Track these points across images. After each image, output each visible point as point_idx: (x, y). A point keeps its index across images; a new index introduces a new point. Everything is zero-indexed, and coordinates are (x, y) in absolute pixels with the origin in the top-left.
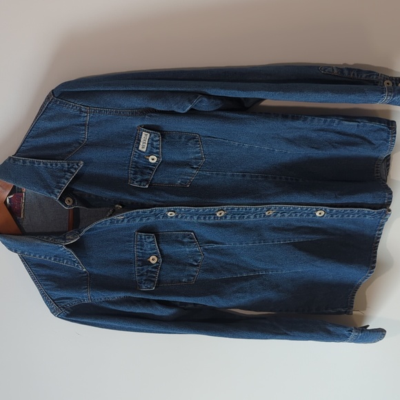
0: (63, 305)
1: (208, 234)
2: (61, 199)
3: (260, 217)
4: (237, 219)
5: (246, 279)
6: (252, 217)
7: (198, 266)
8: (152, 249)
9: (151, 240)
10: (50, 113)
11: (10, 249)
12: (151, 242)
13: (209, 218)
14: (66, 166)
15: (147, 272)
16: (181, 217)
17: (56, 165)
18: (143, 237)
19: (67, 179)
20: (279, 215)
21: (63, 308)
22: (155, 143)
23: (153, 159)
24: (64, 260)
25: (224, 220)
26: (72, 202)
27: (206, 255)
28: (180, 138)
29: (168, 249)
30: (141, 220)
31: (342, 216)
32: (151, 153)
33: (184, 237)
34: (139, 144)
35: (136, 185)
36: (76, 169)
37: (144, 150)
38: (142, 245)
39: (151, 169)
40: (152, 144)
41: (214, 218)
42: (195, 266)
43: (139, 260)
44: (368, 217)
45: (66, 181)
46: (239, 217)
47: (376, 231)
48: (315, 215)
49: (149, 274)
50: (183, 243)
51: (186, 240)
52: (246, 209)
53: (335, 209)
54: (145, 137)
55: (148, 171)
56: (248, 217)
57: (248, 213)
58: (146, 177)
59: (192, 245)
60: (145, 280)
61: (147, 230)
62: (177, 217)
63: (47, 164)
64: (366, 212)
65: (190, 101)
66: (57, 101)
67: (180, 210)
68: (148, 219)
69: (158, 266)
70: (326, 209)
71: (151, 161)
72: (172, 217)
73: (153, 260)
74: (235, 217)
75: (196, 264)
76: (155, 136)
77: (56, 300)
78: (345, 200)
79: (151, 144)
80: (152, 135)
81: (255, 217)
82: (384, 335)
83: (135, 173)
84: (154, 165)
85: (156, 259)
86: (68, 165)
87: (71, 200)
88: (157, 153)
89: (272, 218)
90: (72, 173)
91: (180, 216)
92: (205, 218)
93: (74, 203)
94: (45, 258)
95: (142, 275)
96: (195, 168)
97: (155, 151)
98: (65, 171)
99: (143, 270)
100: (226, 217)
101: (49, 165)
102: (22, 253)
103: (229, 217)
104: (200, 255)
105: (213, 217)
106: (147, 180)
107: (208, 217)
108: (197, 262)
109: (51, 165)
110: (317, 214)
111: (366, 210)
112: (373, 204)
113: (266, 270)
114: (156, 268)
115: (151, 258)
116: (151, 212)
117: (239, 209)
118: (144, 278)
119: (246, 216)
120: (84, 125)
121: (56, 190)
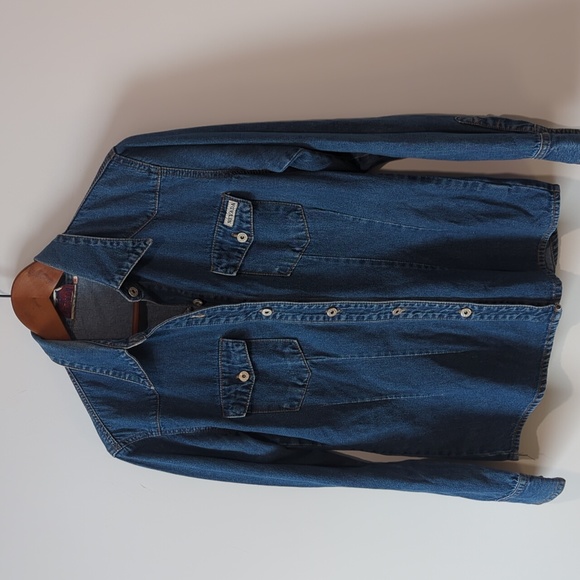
0: (123, 439)
1: (316, 342)
2: (124, 289)
3: (386, 317)
4: (354, 321)
5: (370, 405)
6: (374, 317)
7: (303, 386)
8: (242, 362)
9: (241, 348)
10: (111, 176)
11: (56, 360)
12: (240, 352)
13: (318, 318)
14: (131, 245)
15: (236, 393)
16: (281, 317)
17: (118, 244)
18: (230, 345)
19: (132, 262)
20: (411, 315)
21: (125, 443)
22: (244, 215)
23: (242, 238)
24: (125, 374)
25: (336, 322)
26: (137, 294)
27: (315, 371)
28: (277, 209)
29: (264, 363)
30: (227, 320)
31: (496, 317)
32: (240, 229)
33: (285, 346)
34: (224, 217)
35: (220, 272)
36: (143, 249)
37: (231, 225)
38: (229, 357)
39: (240, 252)
40: (241, 217)
41: (324, 318)
42: (300, 386)
43: (225, 378)
44: (531, 318)
45: (130, 264)
46: (358, 318)
47: (544, 340)
48: (459, 316)
49: (238, 396)
50: (283, 355)
51: (287, 350)
52: (366, 306)
53: (485, 306)
54: (232, 206)
55: (236, 254)
56: (370, 318)
57: (369, 311)
58: (234, 262)
59: (295, 357)
60: (233, 404)
61: (236, 335)
62: (274, 316)
63: (105, 243)
64: (528, 310)
65: (289, 156)
66: (120, 159)
67: (279, 306)
68: (237, 319)
69: (250, 385)
70: (473, 307)
71: (239, 240)
72: (268, 317)
73: (244, 377)
74: (352, 318)
75: (301, 384)
76: (245, 206)
77: (115, 432)
78: (498, 293)
79: (239, 217)
80: (241, 204)
81: (379, 317)
82: (563, 485)
83: (220, 257)
84: (244, 245)
85: (248, 376)
86: (134, 244)
87: (136, 290)
88: (248, 229)
89: (401, 320)
90: (138, 254)
91: (278, 316)
92: (311, 318)
93: (139, 295)
94: (101, 371)
95: (229, 397)
96: (298, 252)
97: (245, 226)
98: (129, 252)
99: (229, 390)
100: (339, 318)
101: (108, 244)
102: (72, 365)
103: (344, 317)
104: (307, 372)
105: (322, 317)
106: (234, 266)
107: (315, 316)
108: (302, 381)
109: (111, 244)
110: (463, 314)
111: (528, 307)
112: (535, 299)
113: (396, 394)
114: (248, 387)
115: (241, 374)
116: (240, 309)
117: (356, 306)
118: (232, 401)
119: (366, 316)
120: (154, 192)
121: (117, 277)
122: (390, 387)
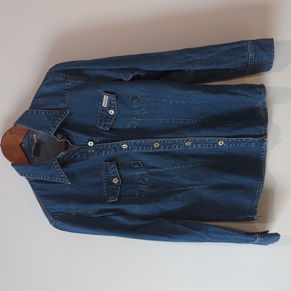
0: (57, 217)
1: (150, 161)
2: (55, 135)
3: (182, 146)
4: (167, 149)
5: (180, 192)
6: (177, 147)
7: (145, 184)
8: (114, 173)
9: (113, 166)
10: (47, 81)
11: (21, 175)
12: (113, 168)
13: (150, 148)
14: (59, 113)
15: (112, 189)
16: (132, 149)
17: (52, 113)
18: (108, 165)
20: (195, 145)
21: (57, 219)
22: (112, 102)
23: (112, 112)
25: (159, 150)
26: (61, 137)
27: (151, 177)
28: (128, 98)
29: (127, 174)
30: (106, 153)
31: (236, 145)
32: (110, 108)
33: (135, 164)
34: (102, 102)
35: (101, 128)
36: (65, 115)
37: (106, 106)
38: (108, 171)
39: (111, 119)
40: (110, 103)
41: (153, 148)
42: (144, 184)
43: (106, 182)
44: (252, 144)
45: (58, 122)
46: (169, 147)
47: (260, 156)
48: (218, 145)
49: (113, 191)
50: (134, 169)
51: (136, 166)
52: (173, 141)
53: (230, 139)
54: (106, 98)
55: (109, 119)
56: (175, 147)
57: (174, 144)
58: (108, 123)
59: (141, 170)
60: (111, 195)
61: (111, 160)
62: (128, 148)
63: (46, 112)
64: (251, 141)
66: (52, 73)
67: (130, 142)
68: (110, 152)
69: (119, 185)
70: (224, 140)
71: (110, 113)
72: (125, 149)
73: (115, 181)
74: (166, 147)
75: (144, 183)
76: (112, 98)
77: (52, 213)
78: (236, 133)
80: (110, 97)
81: (179, 147)
83: (101, 121)
84: (113, 116)
85: (117, 180)
87: (60, 135)
88: (114, 108)
89: (190, 148)
90: (63, 117)
91: (130, 148)
92: (146, 148)
93: (63, 138)
95: (109, 191)
96: (139, 118)
97: (112, 107)
98: (58, 116)
99: (109, 188)
100: (160, 148)
103: (162, 147)
104: (146, 177)
105: (152, 147)
106: (108, 125)
107: (148, 147)
108: (144, 182)
109: (49, 113)
110: (220, 144)
111: (251, 139)
112: (254, 135)
114: (118, 186)
115: (114, 180)
116: (112, 146)
117: (168, 141)
118: (110, 193)
119: (173, 146)
120: (68, 90)
121: (52, 128)
122: (188, 182)
